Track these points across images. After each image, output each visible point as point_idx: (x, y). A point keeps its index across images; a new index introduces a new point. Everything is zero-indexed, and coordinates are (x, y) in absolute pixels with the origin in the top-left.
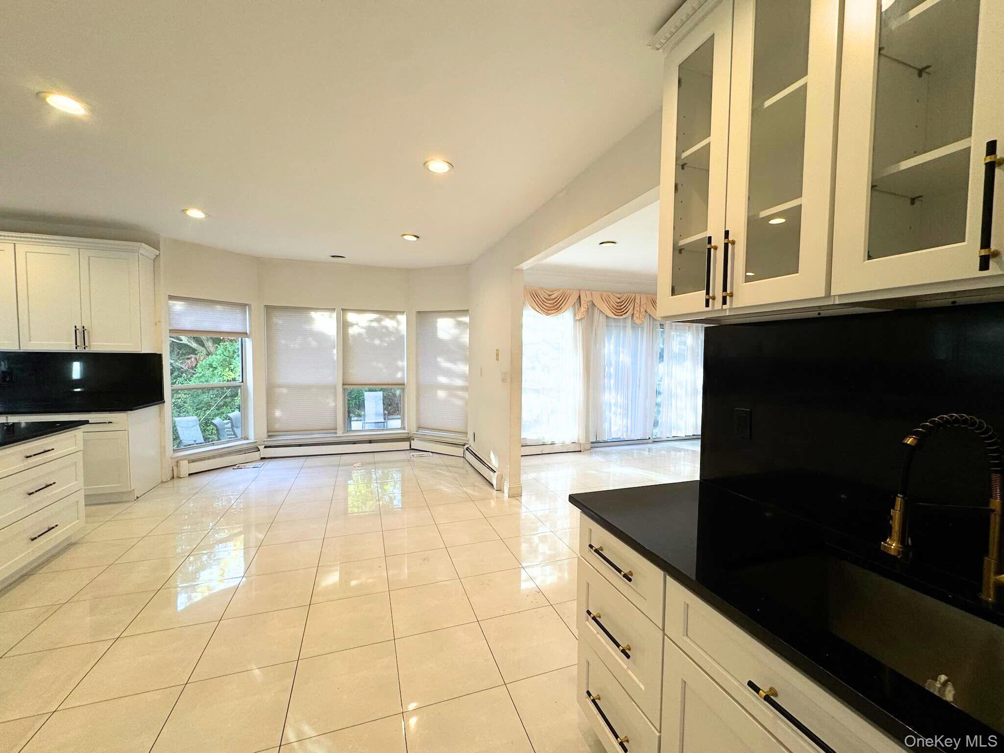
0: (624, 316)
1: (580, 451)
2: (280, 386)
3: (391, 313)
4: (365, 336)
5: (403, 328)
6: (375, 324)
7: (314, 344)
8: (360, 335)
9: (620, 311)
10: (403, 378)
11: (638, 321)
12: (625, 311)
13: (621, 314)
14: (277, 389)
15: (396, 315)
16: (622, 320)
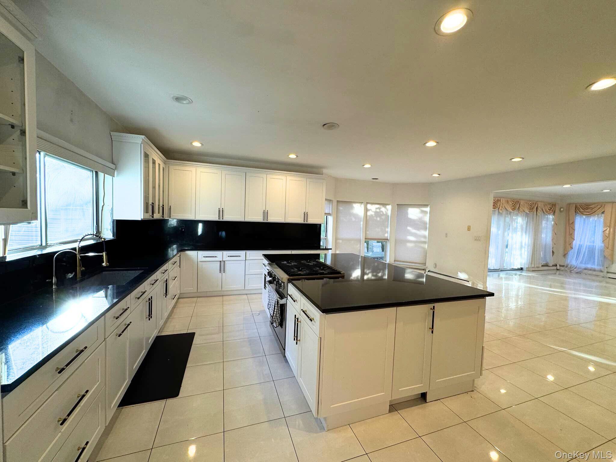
2: (339, 239)
3: (384, 205)
4: (374, 216)
5: (389, 213)
6: (378, 210)
7: (354, 219)
8: (372, 215)
10: (388, 237)
11: (501, 211)
12: (497, 206)
14: (338, 240)
15: (386, 206)
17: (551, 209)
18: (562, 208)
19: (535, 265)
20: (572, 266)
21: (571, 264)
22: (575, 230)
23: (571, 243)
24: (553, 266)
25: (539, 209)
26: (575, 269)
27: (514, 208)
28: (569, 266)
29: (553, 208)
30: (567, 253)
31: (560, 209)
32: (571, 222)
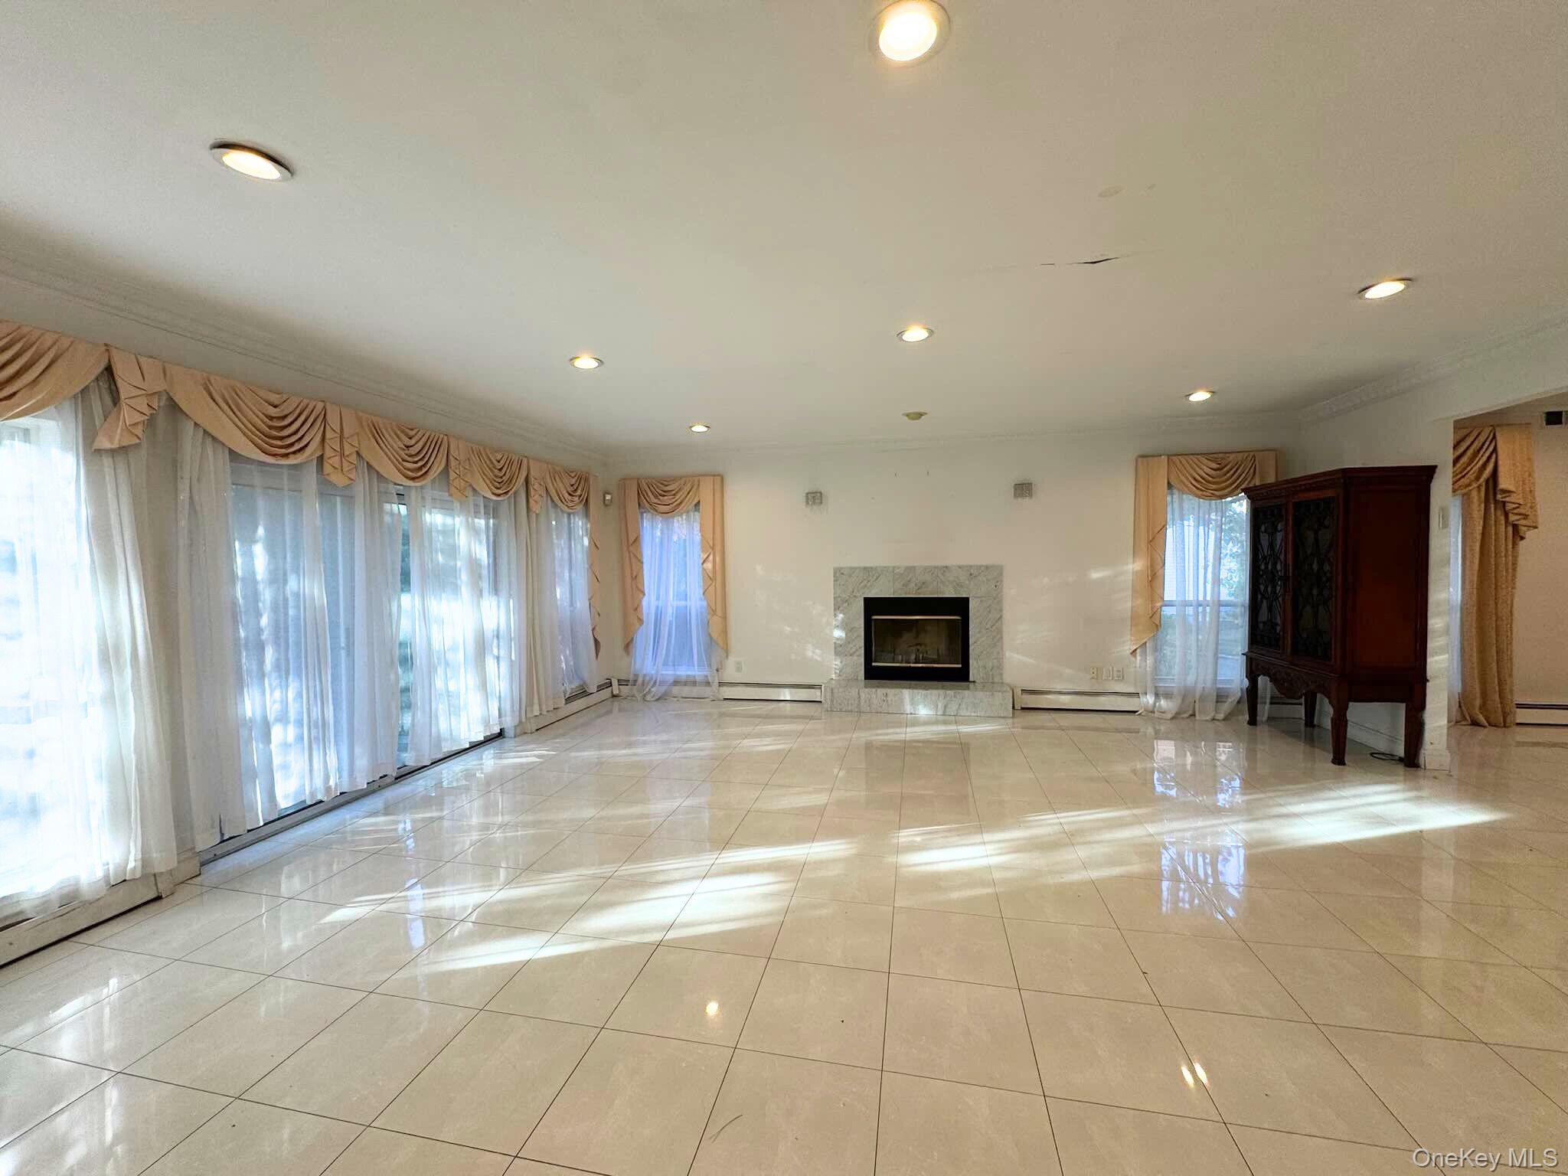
0: (292, 461)
1: (159, 898)
9: (279, 443)
11: (337, 481)
12: (297, 447)
13: (283, 451)
16: (285, 471)
17: (576, 490)
18: (608, 494)
19: (544, 707)
20: (647, 678)
21: (645, 672)
22: (642, 563)
23: (638, 606)
24: (600, 688)
25: (535, 485)
26: (653, 689)
27: (420, 468)
28: (640, 680)
29: (580, 488)
30: (632, 640)
31: (604, 497)
32: (632, 539)
